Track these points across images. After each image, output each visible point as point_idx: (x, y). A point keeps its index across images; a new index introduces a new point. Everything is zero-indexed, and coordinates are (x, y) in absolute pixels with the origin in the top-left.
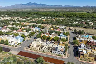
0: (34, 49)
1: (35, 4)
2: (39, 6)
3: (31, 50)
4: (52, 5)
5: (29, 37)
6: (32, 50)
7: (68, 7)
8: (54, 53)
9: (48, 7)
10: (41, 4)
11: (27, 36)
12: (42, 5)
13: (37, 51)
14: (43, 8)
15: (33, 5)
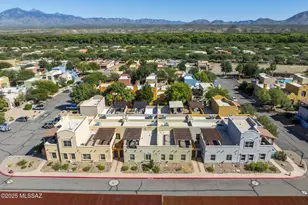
0: (79, 158)
1: (37, 14)
2: (52, 22)
3: (56, 168)
4: (96, 19)
5: (27, 108)
6: (65, 167)
7: (147, 23)
8: (218, 160)
9: (84, 22)
10: (56, 16)
11: (17, 104)
12: (63, 17)
13: (101, 168)
14: (68, 28)
15: (26, 18)
